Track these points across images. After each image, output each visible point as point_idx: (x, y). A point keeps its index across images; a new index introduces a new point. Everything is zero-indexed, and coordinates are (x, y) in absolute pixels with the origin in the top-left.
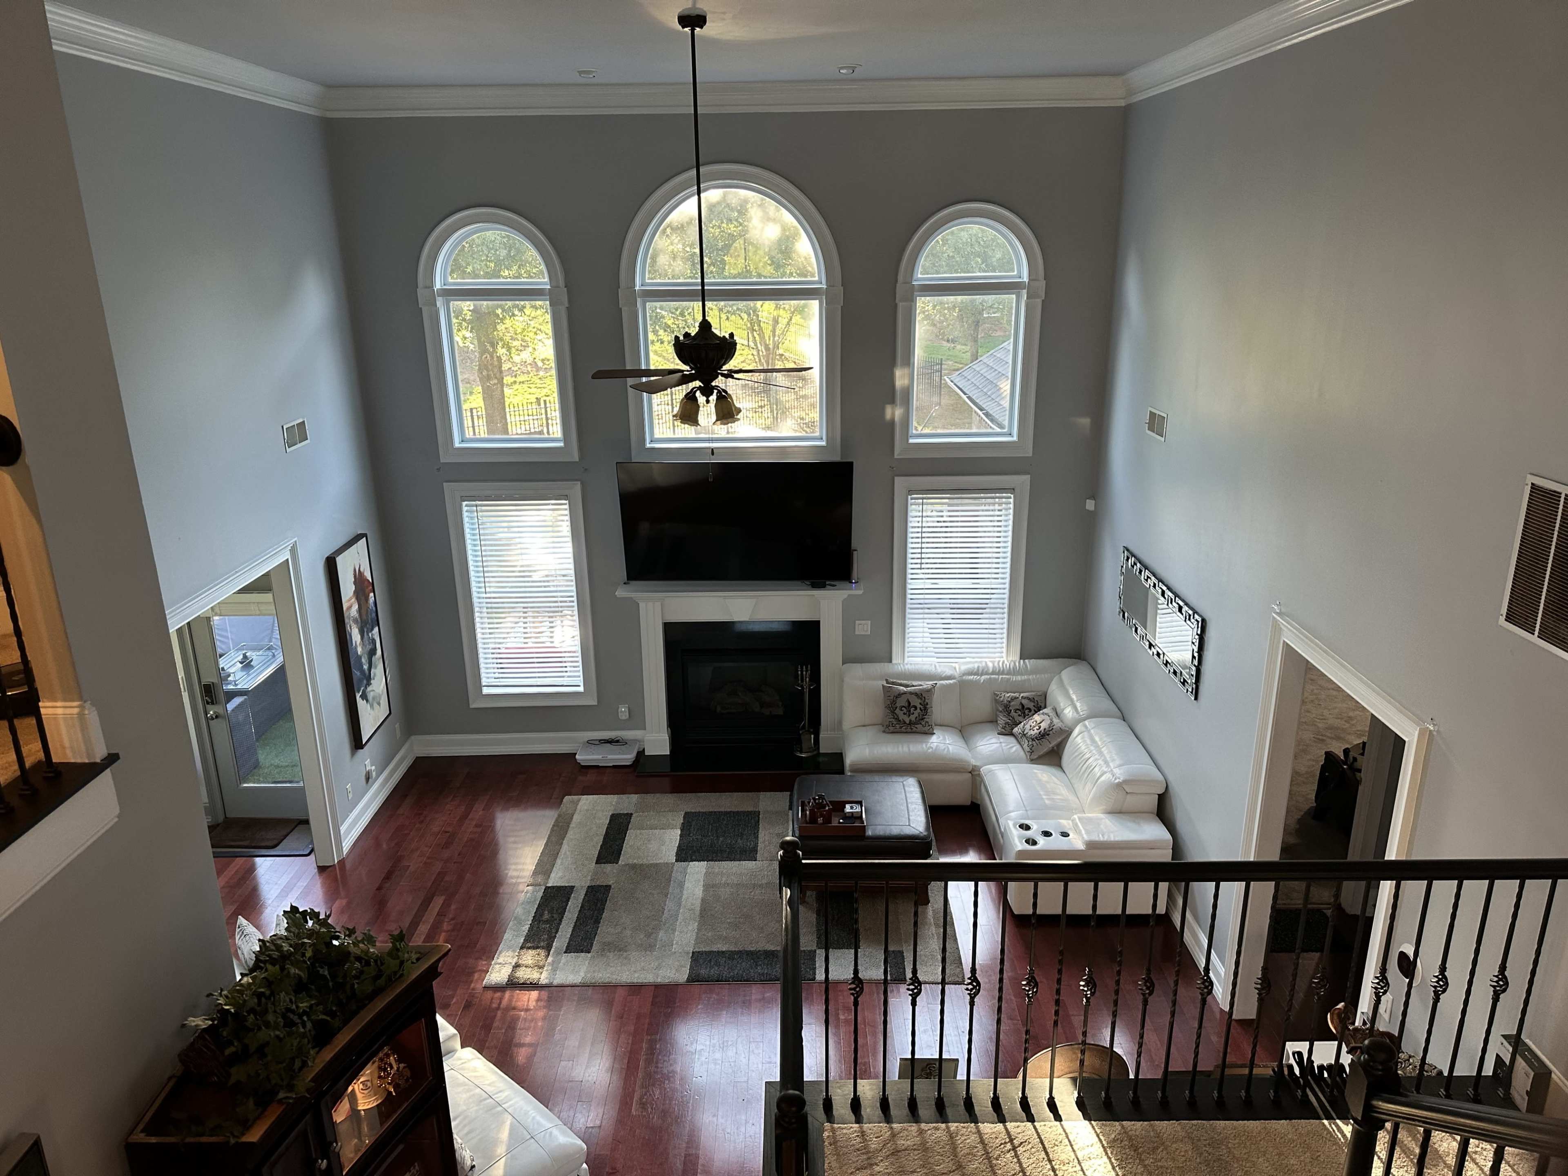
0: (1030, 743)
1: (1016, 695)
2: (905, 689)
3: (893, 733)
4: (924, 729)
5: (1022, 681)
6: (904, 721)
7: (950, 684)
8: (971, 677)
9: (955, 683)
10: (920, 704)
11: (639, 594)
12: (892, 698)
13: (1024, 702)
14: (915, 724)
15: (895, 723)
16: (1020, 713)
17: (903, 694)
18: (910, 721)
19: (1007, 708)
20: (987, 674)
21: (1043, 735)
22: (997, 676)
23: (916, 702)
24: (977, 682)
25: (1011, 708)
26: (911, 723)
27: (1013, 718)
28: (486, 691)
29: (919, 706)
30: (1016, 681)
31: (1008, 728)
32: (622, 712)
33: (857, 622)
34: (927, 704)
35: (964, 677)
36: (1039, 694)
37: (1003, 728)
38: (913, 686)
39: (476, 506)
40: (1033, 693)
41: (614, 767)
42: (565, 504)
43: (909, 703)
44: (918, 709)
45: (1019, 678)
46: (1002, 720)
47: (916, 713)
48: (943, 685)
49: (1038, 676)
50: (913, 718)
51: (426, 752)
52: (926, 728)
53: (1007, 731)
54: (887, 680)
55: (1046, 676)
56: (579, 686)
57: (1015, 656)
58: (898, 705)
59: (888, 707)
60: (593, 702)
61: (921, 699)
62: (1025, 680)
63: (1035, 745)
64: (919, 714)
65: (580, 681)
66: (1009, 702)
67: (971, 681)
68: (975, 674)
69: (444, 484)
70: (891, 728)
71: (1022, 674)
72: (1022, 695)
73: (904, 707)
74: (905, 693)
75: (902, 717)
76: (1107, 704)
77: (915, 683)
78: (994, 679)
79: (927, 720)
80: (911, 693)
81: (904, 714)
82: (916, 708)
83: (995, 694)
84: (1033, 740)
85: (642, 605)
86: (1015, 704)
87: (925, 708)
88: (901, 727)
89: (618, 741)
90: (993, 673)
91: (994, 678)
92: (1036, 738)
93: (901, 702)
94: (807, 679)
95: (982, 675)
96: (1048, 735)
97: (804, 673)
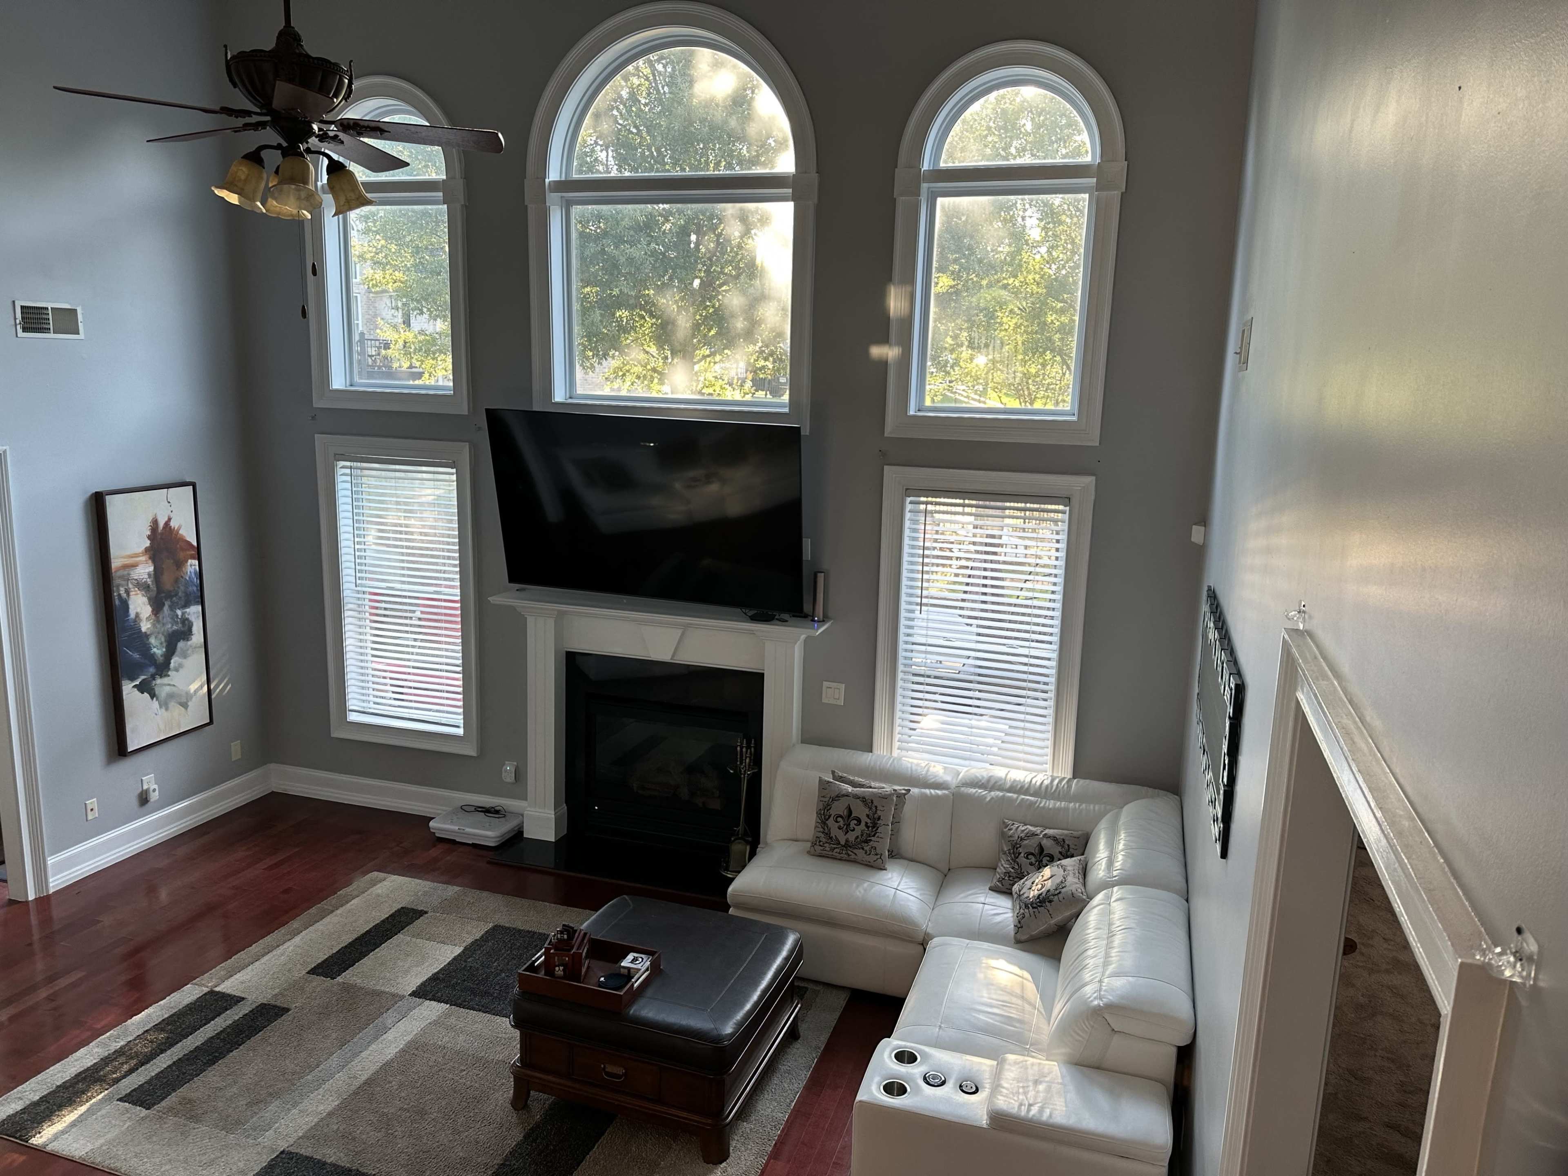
0: (1022, 911)
1: (1038, 830)
2: (850, 789)
3: (820, 856)
4: (867, 858)
5: (1054, 809)
6: (837, 839)
7: (938, 796)
8: (973, 790)
9: (945, 796)
10: (868, 816)
11: (526, 603)
12: (827, 799)
13: (1046, 843)
14: (853, 846)
15: (824, 840)
16: (1033, 860)
17: (844, 796)
18: (847, 841)
19: (1014, 848)
20: (1000, 789)
21: (1043, 900)
22: (1015, 796)
23: (860, 811)
24: (981, 799)
25: (1021, 850)
26: (847, 845)
27: (1020, 867)
28: (353, 717)
29: (864, 819)
30: (1044, 807)
31: (1007, 882)
32: (506, 771)
33: (825, 684)
34: (879, 818)
35: (962, 789)
36: (1076, 834)
37: (1001, 880)
38: (871, 787)
39: (351, 468)
40: (1066, 832)
41: (475, 846)
42: (452, 474)
43: (850, 812)
44: (863, 824)
45: (1051, 804)
46: (1004, 866)
47: (859, 829)
48: (925, 797)
49: (1084, 806)
50: (851, 836)
51: (283, 787)
52: (872, 858)
53: (1004, 889)
54: (833, 772)
55: (1097, 807)
56: (458, 727)
57: (1065, 771)
58: (833, 812)
59: (819, 814)
60: (470, 751)
61: (870, 809)
62: (1059, 809)
63: (1027, 915)
64: (862, 832)
65: (459, 720)
66: (1022, 839)
67: (970, 797)
68: (980, 787)
69: (316, 435)
70: (818, 848)
71: (1058, 799)
72: (1047, 831)
73: (841, 816)
74: (847, 795)
75: (835, 832)
76: (1171, 868)
77: (873, 784)
78: (1010, 799)
79: (875, 844)
80: (856, 797)
81: (840, 828)
82: (859, 821)
83: (1004, 822)
84: (1026, 906)
85: (530, 621)
86: (1031, 845)
87: (874, 824)
88: (832, 850)
89: (497, 812)
90: (1010, 790)
91: (1009, 797)
92: (1032, 903)
93: (839, 808)
94: (748, 760)
95: (992, 789)
96: (1050, 902)
97: (744, 750)
